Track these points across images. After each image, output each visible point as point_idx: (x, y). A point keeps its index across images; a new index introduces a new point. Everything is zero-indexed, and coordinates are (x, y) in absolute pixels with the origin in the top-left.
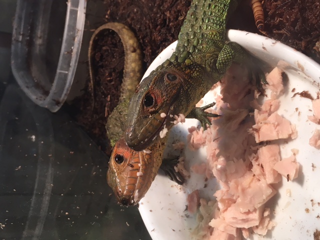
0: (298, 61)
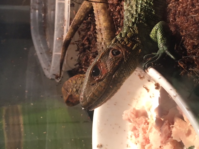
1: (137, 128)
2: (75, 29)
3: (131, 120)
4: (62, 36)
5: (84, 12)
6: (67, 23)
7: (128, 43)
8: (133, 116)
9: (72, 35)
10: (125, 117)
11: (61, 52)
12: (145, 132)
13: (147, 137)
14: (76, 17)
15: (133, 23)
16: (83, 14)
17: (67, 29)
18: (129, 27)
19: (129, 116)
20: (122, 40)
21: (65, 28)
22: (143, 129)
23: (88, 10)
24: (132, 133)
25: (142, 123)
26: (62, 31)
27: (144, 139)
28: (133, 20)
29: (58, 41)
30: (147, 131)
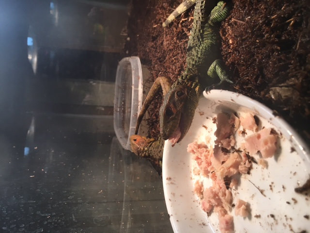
0: (254, 107)
1: (199, 157)
2: (146, 107)
3: (195, 151)
4: (137, 114)
5: (153, 93)
6: (140, 104)
7: (188, 84)
8: (196, 147)
9: (144, 112)
10: (189, 149)
11: (136, 125)
12: (207, 158)
13: (209, 162)
14: (147, 98)
15: (193, 65)
16: (152, 95)
17: (140, 107)
18: (189, 69)
19: (193, 148)
20: (183, 82)
21: (139, 107)
22: (205, 156)
23: (156, 92)
24: (196, 161)
25: (203, 152)
26: (136, 110)
27: (206, 163)
28: (194, 63)
29: (133, 118)
30: (209, 157)
